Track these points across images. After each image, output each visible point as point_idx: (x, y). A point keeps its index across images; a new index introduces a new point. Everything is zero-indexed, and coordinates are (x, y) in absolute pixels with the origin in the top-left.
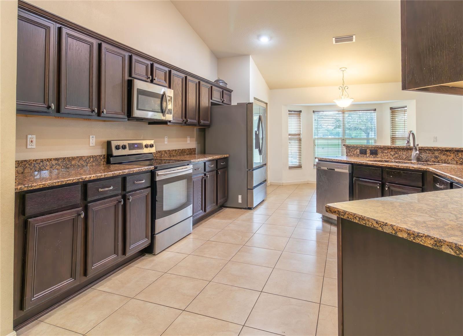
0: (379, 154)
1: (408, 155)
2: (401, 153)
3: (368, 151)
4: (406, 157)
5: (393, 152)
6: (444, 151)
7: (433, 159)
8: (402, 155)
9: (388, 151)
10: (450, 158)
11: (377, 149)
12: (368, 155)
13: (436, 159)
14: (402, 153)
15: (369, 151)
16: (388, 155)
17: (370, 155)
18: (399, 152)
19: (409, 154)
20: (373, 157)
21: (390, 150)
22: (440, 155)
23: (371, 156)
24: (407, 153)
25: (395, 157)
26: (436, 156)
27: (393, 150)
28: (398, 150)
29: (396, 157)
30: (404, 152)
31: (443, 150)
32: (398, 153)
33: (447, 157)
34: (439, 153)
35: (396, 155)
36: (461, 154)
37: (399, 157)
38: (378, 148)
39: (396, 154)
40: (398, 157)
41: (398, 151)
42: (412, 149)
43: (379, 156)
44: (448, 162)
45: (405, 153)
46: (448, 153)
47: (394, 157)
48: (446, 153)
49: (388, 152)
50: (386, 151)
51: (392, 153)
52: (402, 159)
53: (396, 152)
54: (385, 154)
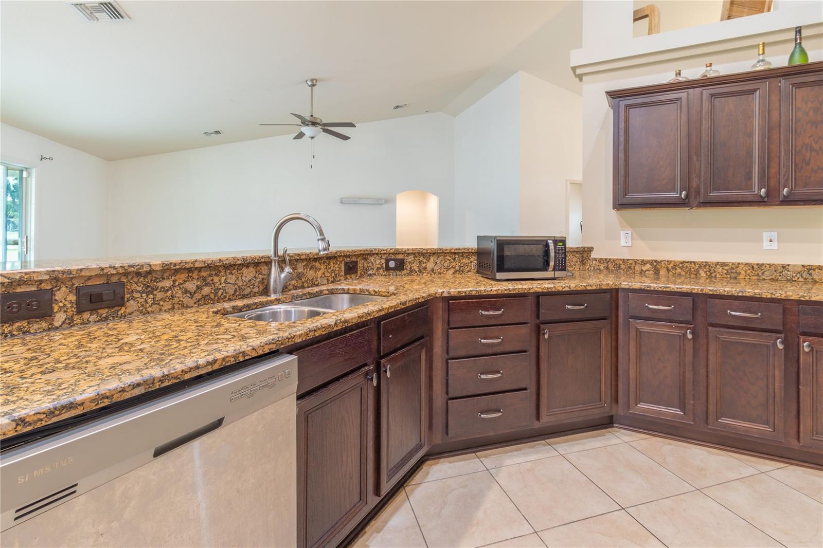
0: (134, 298)
1: (240, 284)
2: (222, 281)
3: (64, 297)
4: (236, 291)
5: (195, 281)
6: (312, 260)
7: (293, 282)
8: (223, 285)
9: (174, 281)
10: (320, 273)
11: (124, 280)
12: (59, 318)
13: (300, 281)
14: (223, 279)
15: (72, 298)
16: (173, 297)
17: (80, 312)
18: (216, 279)
19: (244, 279)
20: (93, 318)
21: (183, 276)
22: (306, 270)
23: (86, 315)
24: (238, 278)
25: (200, 297)
26: (300, 274)
27: (195, 275)
28: (214, 273)
29: (204, 297)
30: (230, 276)
31: (310, 259)
32: (212, 280)
33: (316, 272)
34: (304, 266)
35: (206, 290)
36: (334, 263)
37: (216, 294)
38: (126, 274)
39: (206, 285)
40: (212, 296)
41: (211, 275)
42: (271, 262)
43: (132, 306)
44: (317, 283)
45: (232, 279)
46: (317, 264)
47: (198, 296)
48: (314, 264)
49: (173, 286)
50: (167, 284)
51: (191, 286)
52: (225, 297)
53: (204, 279)
54: (159, 295)
